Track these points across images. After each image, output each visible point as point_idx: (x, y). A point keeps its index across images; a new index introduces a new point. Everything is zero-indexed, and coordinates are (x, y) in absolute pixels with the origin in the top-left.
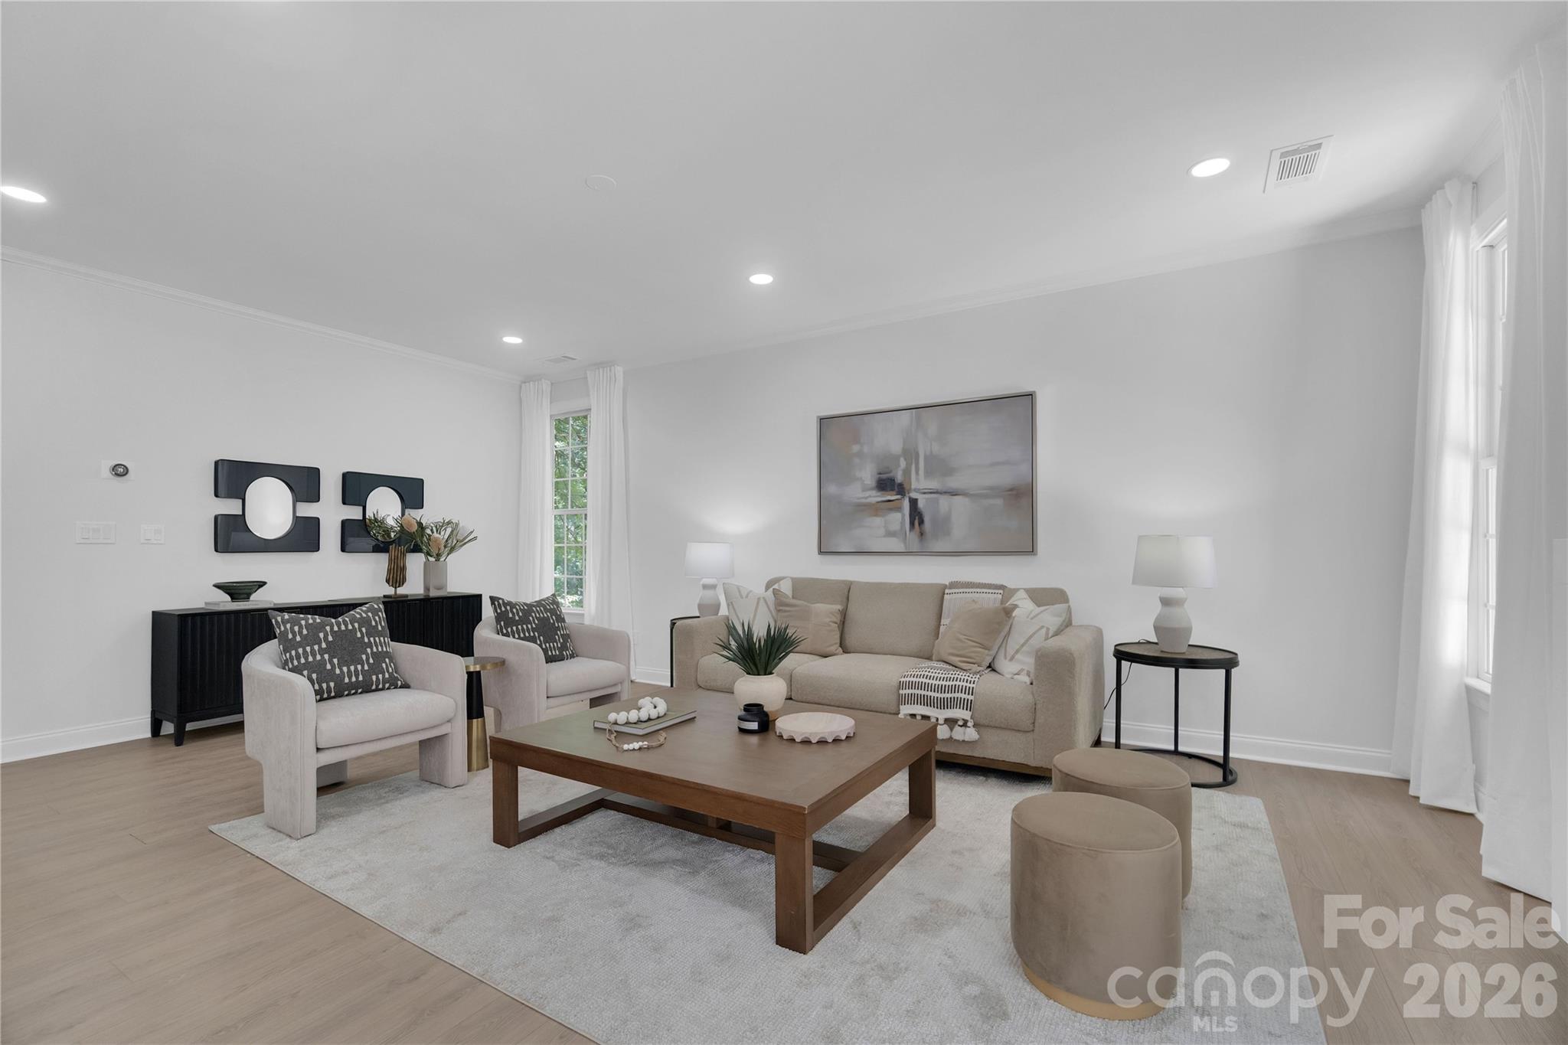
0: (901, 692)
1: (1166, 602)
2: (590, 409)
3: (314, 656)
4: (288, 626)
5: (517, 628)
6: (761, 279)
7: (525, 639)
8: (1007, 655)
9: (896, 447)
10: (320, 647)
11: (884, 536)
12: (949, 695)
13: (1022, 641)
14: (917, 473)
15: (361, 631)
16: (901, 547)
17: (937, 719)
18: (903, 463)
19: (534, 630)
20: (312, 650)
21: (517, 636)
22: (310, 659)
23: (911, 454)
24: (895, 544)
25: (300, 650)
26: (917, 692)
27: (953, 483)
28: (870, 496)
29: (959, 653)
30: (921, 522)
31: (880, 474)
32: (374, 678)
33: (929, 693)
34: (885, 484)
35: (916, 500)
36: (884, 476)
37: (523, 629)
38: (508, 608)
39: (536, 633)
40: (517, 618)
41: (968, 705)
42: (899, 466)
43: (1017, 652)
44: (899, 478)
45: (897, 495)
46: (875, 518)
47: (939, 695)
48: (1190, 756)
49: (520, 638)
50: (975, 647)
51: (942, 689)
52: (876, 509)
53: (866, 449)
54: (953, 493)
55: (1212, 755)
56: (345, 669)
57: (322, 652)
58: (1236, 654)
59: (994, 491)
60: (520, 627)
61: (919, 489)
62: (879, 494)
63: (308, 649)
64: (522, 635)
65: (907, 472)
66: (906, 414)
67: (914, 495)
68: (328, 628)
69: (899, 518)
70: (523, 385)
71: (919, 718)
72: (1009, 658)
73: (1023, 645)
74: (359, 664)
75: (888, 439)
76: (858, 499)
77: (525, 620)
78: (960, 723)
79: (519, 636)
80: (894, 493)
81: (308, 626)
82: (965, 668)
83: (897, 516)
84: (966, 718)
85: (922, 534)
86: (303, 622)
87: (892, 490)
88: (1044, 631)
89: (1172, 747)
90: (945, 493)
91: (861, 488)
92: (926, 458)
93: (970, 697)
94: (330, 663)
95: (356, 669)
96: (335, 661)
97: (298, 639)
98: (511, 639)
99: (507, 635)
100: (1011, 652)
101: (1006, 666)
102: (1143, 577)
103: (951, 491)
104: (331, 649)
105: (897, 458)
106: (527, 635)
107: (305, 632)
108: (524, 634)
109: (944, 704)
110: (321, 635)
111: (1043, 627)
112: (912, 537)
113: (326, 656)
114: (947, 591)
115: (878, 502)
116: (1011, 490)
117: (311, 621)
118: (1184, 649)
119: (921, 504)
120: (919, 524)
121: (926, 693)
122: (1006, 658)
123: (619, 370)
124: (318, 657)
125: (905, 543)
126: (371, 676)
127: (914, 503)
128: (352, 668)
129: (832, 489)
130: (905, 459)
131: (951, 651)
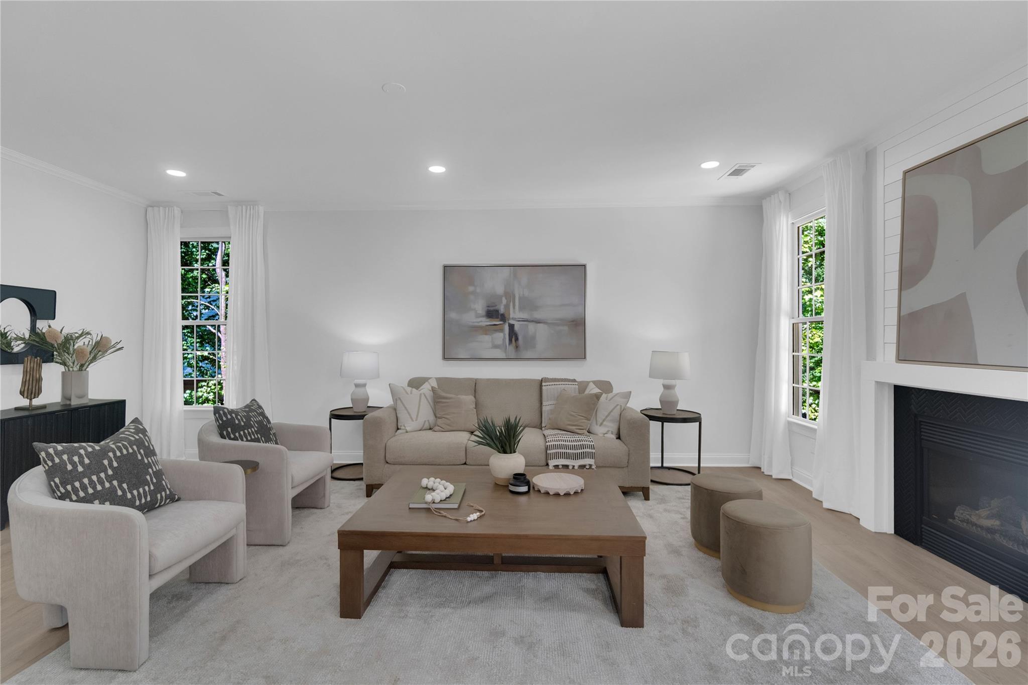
0: (549, 452)
1: (666, 387)
2: (230, 237)
3: (102, 483)
4: (65, 457)
5: (244, 433)
6: (437, 169)
7: (252, 440)
8: (598, 422)
9: (500, 290)
10: (106, 474)
11: (492, 348)
12: (580, 451)
13: (606, 414)
14: (514, 307)
15: (140, 453)
16: (503, 356)
17: (574, 466)
18: (504, 301)
19: (257, 432)
20: (99, 478)
21: (245, 439)
22: (99, 488)
23: (510, 295)
24: (499, 353)
25: (86, 481)
26: (559, 450)
27: (537, 315)
28: (481, 321)
29: (575, 424)
30: (517, 339)
31: (488, 307)
32: (159, 496)
33: (568, 451)
34: (492, 313)
35: (514, 325)
36: (492, 309)
37: (249, 433)
38: (234, 415)
39: (259, 435)
40: (243, 424)
41: (592, 456)
42: (502, 302)
43: (604, 420)
44: (502, 310)
45: (501, 321)
46: (485, 336)
47: (574, 451)
48: (669, 468)
49: (247, 440)
50: (583, 419)
51: (574, 447)
52: (485, 330)
53: (478, 290)
54: (538, 322)
55: (682, 467)
56: (135, 492)
57: (110, 479)
58: (700, 414)
59: (563, 322)
60: (246, 431)
61: (515, 318)
62: (488, 320)
63: (94, 478)
64: (249, 438)
65: (507, 307)
66: (507, 269)
67: (512, 322)
68: (111, 454)
69: (502, 337)
70: (150, 209)
71: (560, 467)
72: (599, 425)
73: (607, 417)
74: (146, 485)
75: (495, 285)
76: (473, 323)
77: (248, 426)
78: (588, 467)
79: (247, 438)
80: (499, 319)
81: (88, 455)
82: (580, 433)
83: (501, 335)
84: (590, 463)
85: (517, 347)
86: (82, 452)
87: (497, 318)
88: (619, 407)
89: (660, 465)
90: (533, 321)
91: (475, 315)
92: (520, 298)
93: (593, 451)
94: (120, 489)
95: (144, 490)
96: (125, 486)
97: (80, 469)
98: (239, 442)
99: (235, 439)
100: (600, 421)
101: (599, 430)
102: (653, 374)
103: (536, 320)
104: (118, 475)
105: (500, 297)
106: (253, 437)
107: (87, 461)
108: (251, 437)
109: (577, 457)
110: (106, 462)
111: (618, 405)
112: (511, 349)
113: (115, 483)
114: (543, 384)
115: (487, 325)
116: (573, 321)
117: (90, 449)
118: (675, 412)
119: (516, 328)
120: (515, 341)
121: (565, 451)
122: (597, 425)
123: (261, 209)
124: (107, 485)
125: (506, 352)
126: (156, 495)
127: (511, 327)
128: (141, 490)
129: (453, 315)
130: (506, 298)
131: (569, 423)
